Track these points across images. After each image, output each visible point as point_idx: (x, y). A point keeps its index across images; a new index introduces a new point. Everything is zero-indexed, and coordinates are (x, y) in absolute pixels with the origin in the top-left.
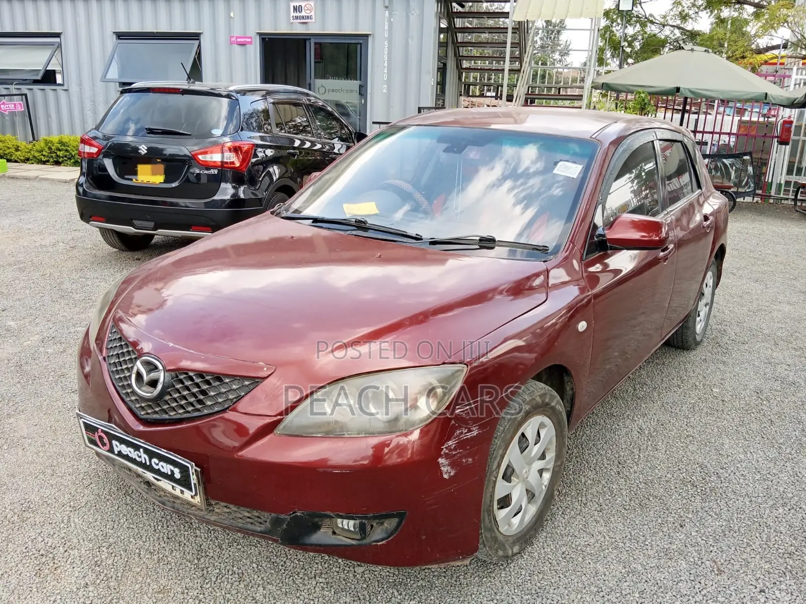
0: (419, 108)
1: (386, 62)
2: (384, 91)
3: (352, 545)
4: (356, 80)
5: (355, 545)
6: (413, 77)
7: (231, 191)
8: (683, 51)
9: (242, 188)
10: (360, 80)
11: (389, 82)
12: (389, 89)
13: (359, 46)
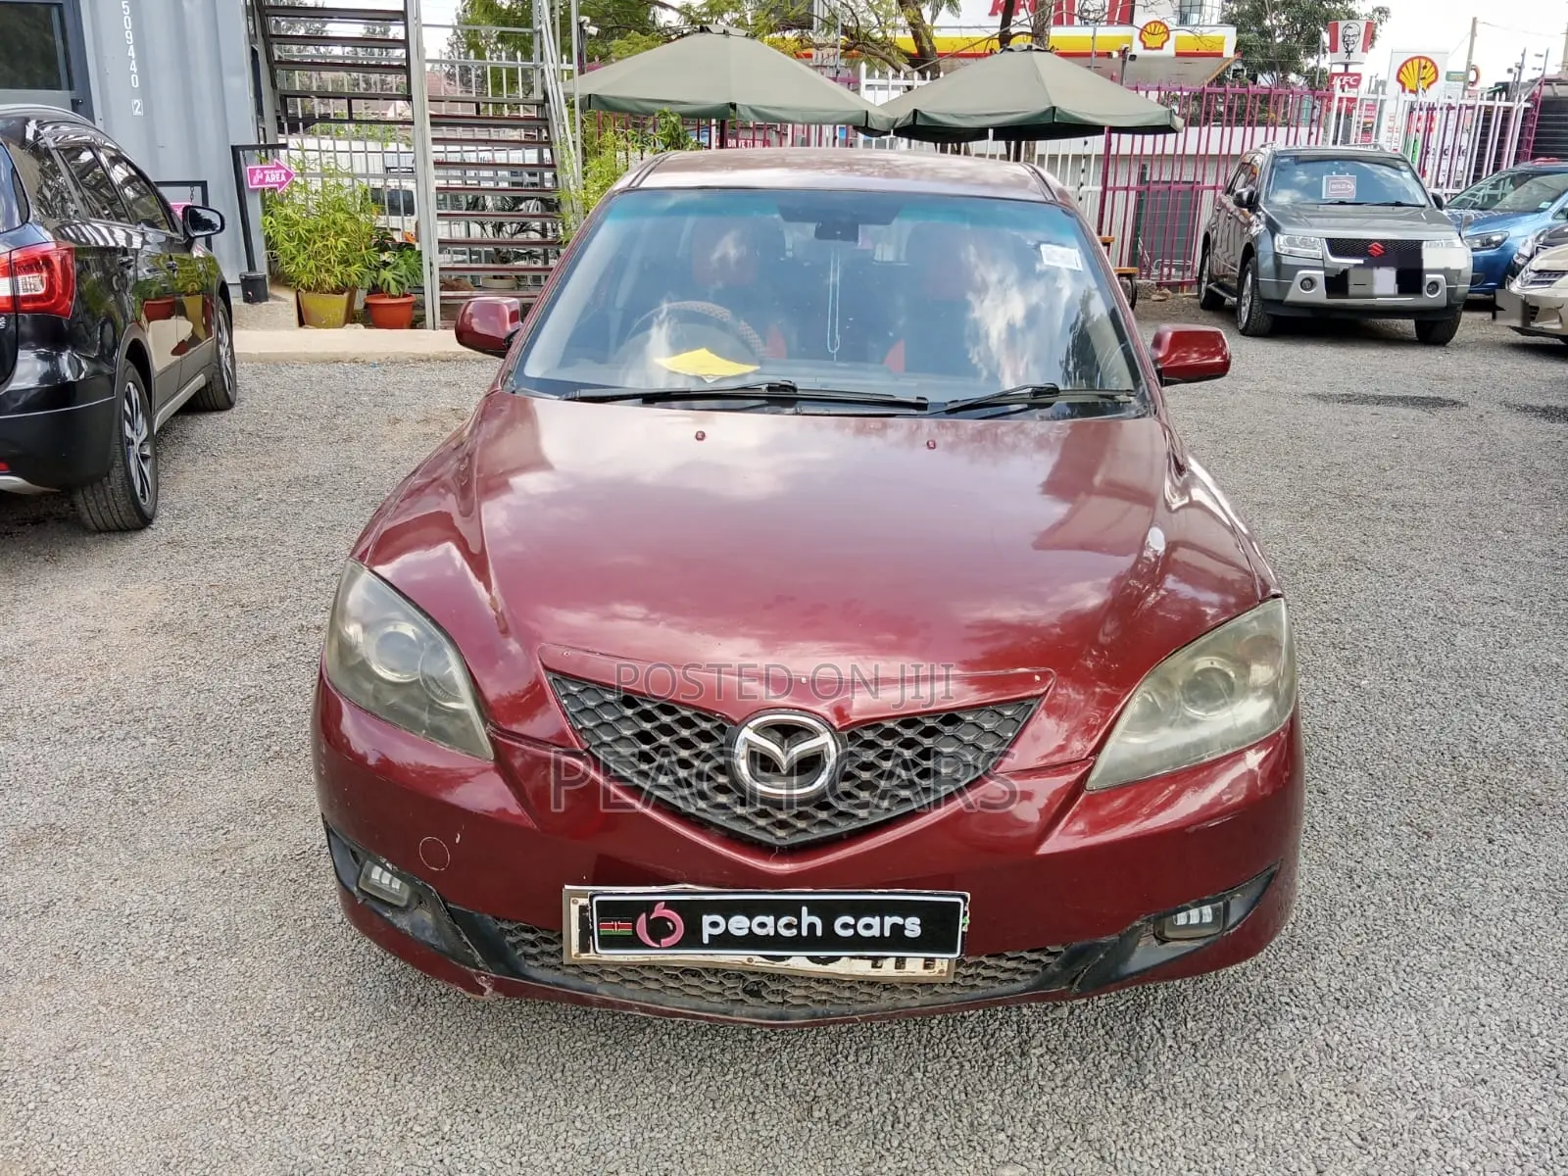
0: (233, 147)
1: (132, 47)
2: (137, 112)
3: (1197, 949)
4: (60, 89)
5: (1201, 947)
6: (203, 81)
7: (41, 367)
8: (708, 35)
9: (65, 357)
10: (71, 88)
11: (145, 91)
12: (148, 108)
13: (55, 11)
